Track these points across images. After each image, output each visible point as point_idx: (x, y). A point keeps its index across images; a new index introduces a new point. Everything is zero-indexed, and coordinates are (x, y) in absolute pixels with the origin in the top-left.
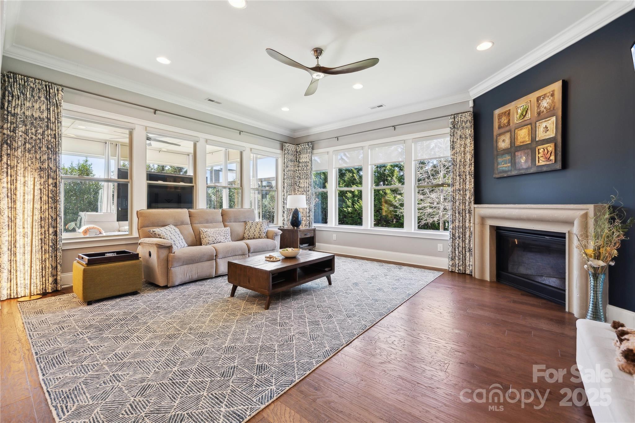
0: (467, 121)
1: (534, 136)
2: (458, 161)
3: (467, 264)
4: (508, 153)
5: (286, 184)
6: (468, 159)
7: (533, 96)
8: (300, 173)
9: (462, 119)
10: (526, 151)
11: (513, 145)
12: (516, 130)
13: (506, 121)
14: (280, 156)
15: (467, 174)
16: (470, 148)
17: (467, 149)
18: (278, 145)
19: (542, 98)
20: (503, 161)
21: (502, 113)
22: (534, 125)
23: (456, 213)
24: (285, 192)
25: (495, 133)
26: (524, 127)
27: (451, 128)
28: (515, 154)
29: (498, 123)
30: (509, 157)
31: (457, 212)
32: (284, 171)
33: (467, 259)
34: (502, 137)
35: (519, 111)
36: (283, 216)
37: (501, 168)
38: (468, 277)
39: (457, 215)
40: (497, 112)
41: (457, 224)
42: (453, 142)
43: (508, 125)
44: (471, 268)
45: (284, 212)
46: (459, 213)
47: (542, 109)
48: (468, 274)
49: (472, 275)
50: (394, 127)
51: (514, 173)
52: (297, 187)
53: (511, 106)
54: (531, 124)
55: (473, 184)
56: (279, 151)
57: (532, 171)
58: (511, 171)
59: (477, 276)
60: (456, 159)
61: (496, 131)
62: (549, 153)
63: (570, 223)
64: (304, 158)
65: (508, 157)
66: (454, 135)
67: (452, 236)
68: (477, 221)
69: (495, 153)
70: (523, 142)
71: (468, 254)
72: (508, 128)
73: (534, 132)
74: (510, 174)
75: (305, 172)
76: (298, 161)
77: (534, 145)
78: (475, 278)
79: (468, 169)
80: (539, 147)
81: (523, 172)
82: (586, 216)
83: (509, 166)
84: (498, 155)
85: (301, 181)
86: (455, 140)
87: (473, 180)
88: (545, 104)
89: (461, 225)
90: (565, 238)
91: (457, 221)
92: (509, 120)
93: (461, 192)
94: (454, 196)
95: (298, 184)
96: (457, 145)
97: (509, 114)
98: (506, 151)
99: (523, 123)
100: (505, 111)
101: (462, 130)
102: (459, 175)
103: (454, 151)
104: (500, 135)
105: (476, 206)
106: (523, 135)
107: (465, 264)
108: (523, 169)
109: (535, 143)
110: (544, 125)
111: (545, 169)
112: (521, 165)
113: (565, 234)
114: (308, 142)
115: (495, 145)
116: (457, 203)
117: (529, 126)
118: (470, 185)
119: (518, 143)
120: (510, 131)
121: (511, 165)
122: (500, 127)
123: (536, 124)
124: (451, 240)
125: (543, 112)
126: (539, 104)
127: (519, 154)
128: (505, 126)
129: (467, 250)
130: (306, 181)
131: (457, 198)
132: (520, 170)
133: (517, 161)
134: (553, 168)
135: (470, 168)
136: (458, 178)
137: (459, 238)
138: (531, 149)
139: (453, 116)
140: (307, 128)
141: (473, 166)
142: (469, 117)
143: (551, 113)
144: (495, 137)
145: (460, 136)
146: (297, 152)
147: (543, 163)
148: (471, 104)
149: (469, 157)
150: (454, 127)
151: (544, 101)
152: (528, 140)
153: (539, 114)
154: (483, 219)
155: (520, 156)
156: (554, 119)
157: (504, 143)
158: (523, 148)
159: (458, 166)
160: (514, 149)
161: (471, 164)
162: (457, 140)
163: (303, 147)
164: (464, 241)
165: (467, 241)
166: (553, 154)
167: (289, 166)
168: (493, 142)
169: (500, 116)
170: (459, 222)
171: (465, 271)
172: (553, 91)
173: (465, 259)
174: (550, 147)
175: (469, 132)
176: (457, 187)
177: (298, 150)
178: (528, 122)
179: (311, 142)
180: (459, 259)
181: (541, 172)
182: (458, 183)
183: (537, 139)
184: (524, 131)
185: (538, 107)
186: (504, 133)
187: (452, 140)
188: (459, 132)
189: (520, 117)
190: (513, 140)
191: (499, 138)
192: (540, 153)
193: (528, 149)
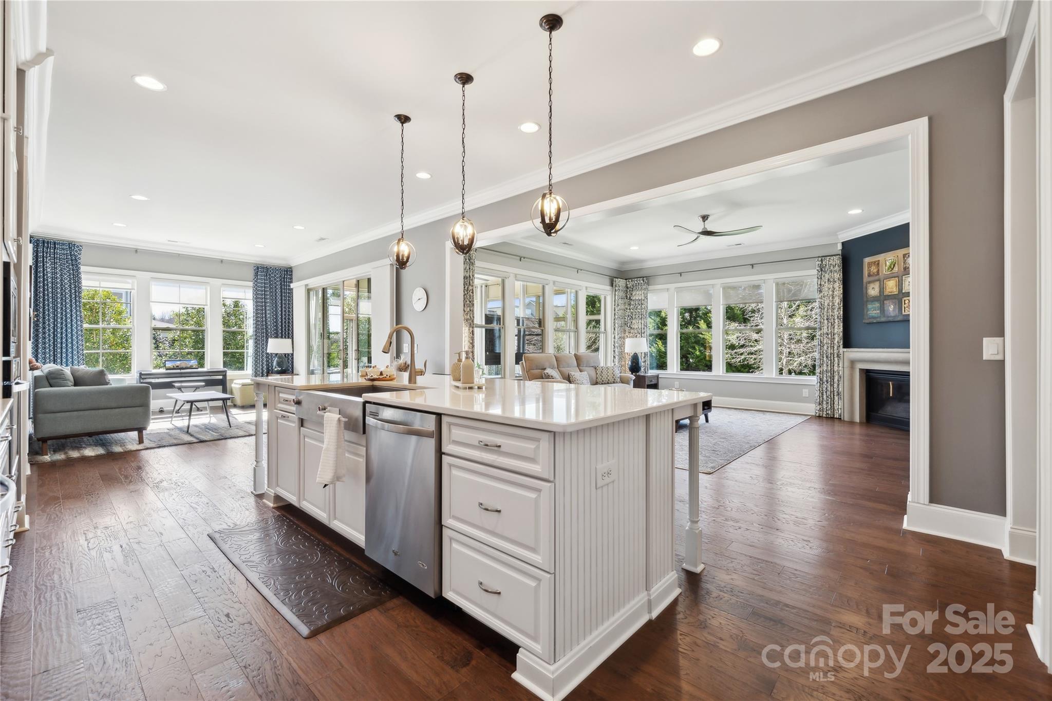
0: (836, 265)
1: (900, 288)
2: (826, 304)
3: (836, 408)
4: (877, 301)
5: (616, 325)
6: (837, 302)
7: (900, 253)
8: (632, 313)
9: (830, 263)
10: (894, 301)
11: (882, 294)
12: (884, 280)
13: (875, 271)
14: (610, 292)
15: (836, 317)
16: (839, 292)
17: (835, 293)
18: (607, 281)
19: (907, 256)
20: (872, 308)
21: (872, 262)
22: (900, 278)
23: (823, 357)
24: (616, 334)
25: (865, 280)
26: (892, 279)
27: (818, 270)
28: (884, 302)
29: (868, 271)
30: (879, 305)
31: (825, 356)
32: (615, 310)
33: (836, 403)
34: (872, 285)
35: (888, 264)
36: (614, 362)
37: (871, 315)
38: (836, 421)
39: (825, 359)
40: (867, 260)
41: (825, 368)
42: (820, 285)
43: (877, 275)
44: (840, 412)
45: (614, 357)
46: (827, 357)
48: (837, 418)
49: (841, 418)
50: (752, 265)
51: (883, 319)
52: (627, 329)
53: (880, 257)
54: (898, 277)
55: (842, 328)
56: (609, 288)
57: (899, 319)
58: (880, 317)
59: (846, 418)
60: (824, 302)
61: (866, 278)
64: (637, 295)
65: (877, 305)
66: (821, 278)
67: (819, 381)
68: (847, 364)
69: (865, 300)
70: (891, 292)
71: (836, 398)
72: (877, 278)
73: (901, 285)
74: (878, 320)
75: (639, 311)
76: (630, 298)
77: (901, 296)
78: (844, 421)
79: (836, 313)
80: (905, 298)
81: (891, 319)
83: (878, 313)
84: (867, 301)
85: (633, 321)
86: (823, 283)
87: (842, 324)
89: (829, 369)
91: (825, 365)
92: (878, 270)
93: (830, 335)
94: (822, 340)
95: (629, 324)
96: (825, 289)
97: (878, 264)
98: (875, 299)
99: (891, 275)
100: (874, 260)
101: (830, 274)
102: (827, 319)
103: (822, 294)
104: (870, 282)
105: (845, 350)
106: (891, 286)
107: (834, 408)
108: (891, 317)
109: (901, 294)
112: (890, 313)
114: (644, 277)
115: (865, 291)
116: (825, 347)
117: (897, 279)
118: (839, 329)
119: (886, 293)
120: (879, 280)
121: (880, 312)
122: (869, 275)
123: (902, 277)
124: (819, 384)
126: (905, 261)
127: (888, 303)
128: (873, 275)
129: (835, 394)
130: (640, 321)
131: (825, 342)
132: (888, 317)
133: (885, 309)
135: (838, 312)
136: (826, 322)
137: (827, 383)
138: (898, 299)
139: (820, 259)
140: (642, 261)
141: (842, 310)
142: (837, 261)
144: (864, 284)
145: (828, 280)
146: (627, 288)
148: (840, 247)
149: (838, 300)
150: (822, 270)
151: (909, 259)
152: (895, 291)
153: (905, 269)
154: (853, 363)
155: (888, 305)
157: (873, 290)
158: (891, 297)
159: (826, 309)
160: (883, 298)
161: (840, 308)
162: (825, 283)
163: (636, 282)
164: (832, 385)
165: (836, 385)
167: (620, 304)
168: (862, 289)
169: (870, 264)
170: (828, 366)
171: (834, 415)
173: (834, 404)
175: (838, 276)
176: (825, 331)
177: (629, 286)
178: (896, 275)
179: (646, 277)
180: (827, 403)
181: (906, 321)
182: (825, 327)
183: (903, 292)
184: (892, 282)
185: (904, 263)
186: (873, 281)
187: (819, 283)
188: (827, 276)
189: (888, 269)
190: (882, 289)
191: (868, 285)
192: (905, 304)
193: (896, 299)
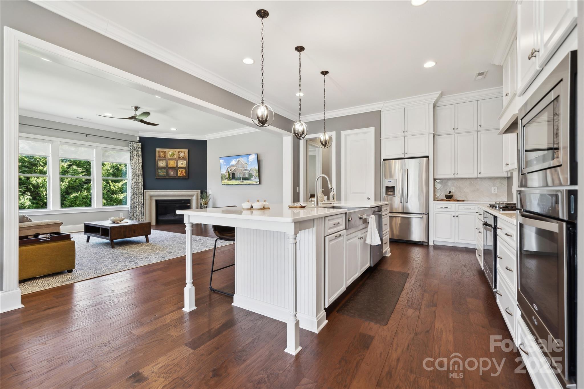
2: (135, 167)
4: (164, 169)
6: (140, 167)
7: (177, 150)
9: (136, 146)
11: (167, 166)
12: (169, 161)
13: (163, 155)
15: (140, 175)
16: (140, 161)
17: (139, 162)
19: (180, 152)
20: (161, 172)
21: (161, 151)
25: (157, 159)
28: (168, 170)
29: (159, 154)
30: (165, 171)
34: (161, 162)
35: (170, 154)
37: (160, 175)
39: (135, 196)
40: (158, 150)
41: (135, 200)
42: (132, 156)
43: (164, 157)
46: (136, 194)
47: (181, 157)
51: (167, 177)
53: (167, 150)
54: (176, 160)
57: (176, 178)
58: (166, 176)
60: (134, 166)
62: (183, 173)
63: (192, 196)
66: (133, 153)
69: (157, 167)
70: (172, 166)
71: (141, 215)
72: (164, 158)
73: (177, 164)
74: (165, 177)
77: (177, 168)
80: (180, 170)
81: (172, 178)
82: (197, 194)
83: (165, 174)
86: (133, 156)
87: (142, 178)
88: (182, 155)
89: (137, 201)
90: (190, 201)
92: (165, 155)
93: (137, 183)
94: (133, 186)
96: (134, 159)
97: (165, 153)
98: (162, 168)
99: (172, 159)
101: (137, 152)
102: (136, 175)
103: (133, 161)
105: (145, 191)
106: (172, 164)
110: (181, 162)
111: (182, 178)
112: (171, 175)
113: (190, 200)
115: (156, 163)
116: (135, 190)
118: (141, 180)
119: (169, 166)
120: (165, 160)
122: (159, 157)
123: (178, 161)
125: (181, 158)
126: (180, 154)
127: (170, 170)
128: (162, 157)
131: (135, 186)
132: (170, 177)
133: (169, 173)
134: (185, 178)
135: (141, 172)
136: (135, 176)
137: (137, 208)
138: (176, 170)
142: (140, 145)
143: (184, 159)
145: (136, 155)
147: (181, 176)
148: (138, 139)
149: (140, 165)
151: (181, 154)
152: (174, 166)
153: (179, 158)
154: (151, 197)
156: (185, 161)
157: (162, 164)
158: (172, 168)
159: (135, 170)
160: (167, 168)
161: (141, 170)
162: (135, 156)
166: (185, 173)
170: (137, 199)
172: (185, 152)
174: (184, 171)
175: (140, 153)
176: (135, 181)
178: (175, 159)
181: (179, 179)
182: (135, 179)
183: (179, 167)
184: (172, 162)
185: (179, 155)
186: (162, 160)
187: (131, 155)
188: (135, 152)
189: (171, 156)
190: (167, 164)
191: (159, 161)
192: (179, 172)
193: (174, 169)
